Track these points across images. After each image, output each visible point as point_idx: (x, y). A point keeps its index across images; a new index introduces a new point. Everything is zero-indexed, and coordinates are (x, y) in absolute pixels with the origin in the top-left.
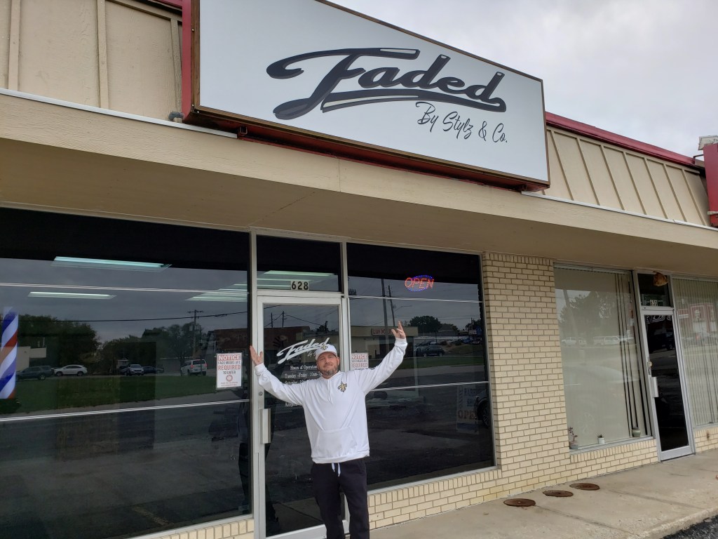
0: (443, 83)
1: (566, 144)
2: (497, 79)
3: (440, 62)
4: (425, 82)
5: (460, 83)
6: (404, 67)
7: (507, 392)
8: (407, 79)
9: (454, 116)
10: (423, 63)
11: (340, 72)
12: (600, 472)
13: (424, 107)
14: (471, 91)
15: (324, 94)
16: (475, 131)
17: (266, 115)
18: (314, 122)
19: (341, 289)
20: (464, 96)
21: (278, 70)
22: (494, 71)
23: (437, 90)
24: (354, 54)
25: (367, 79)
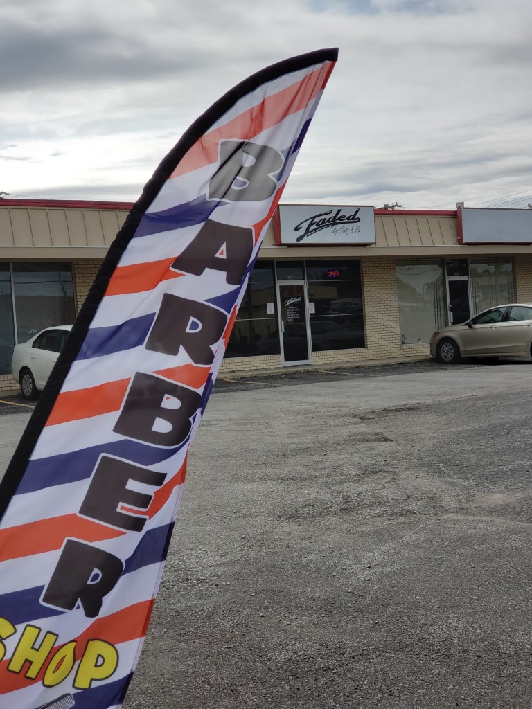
0: (339, 219)
1: (388, 221)
2: (357, 211)
3: (339, 212)
4: (334, 220)
5: (345, 217)
6: (327, 217)
7: (372, 328)
8: (329, 221)
9: (343, 228)
10: (333, 214)
11: (311, 224)
12: (416, 354)
13: (334, 227)
14: (348, 218)
15: (308, 232)
16: (349, 231)
17: (294, 241)
18: (306, 240)
19: (304, 279)
20: (346, 221)
21: (297, 229)
22: (355, 209)
23: (338, 221)
24: (314, 218)
25: (318, 224)
